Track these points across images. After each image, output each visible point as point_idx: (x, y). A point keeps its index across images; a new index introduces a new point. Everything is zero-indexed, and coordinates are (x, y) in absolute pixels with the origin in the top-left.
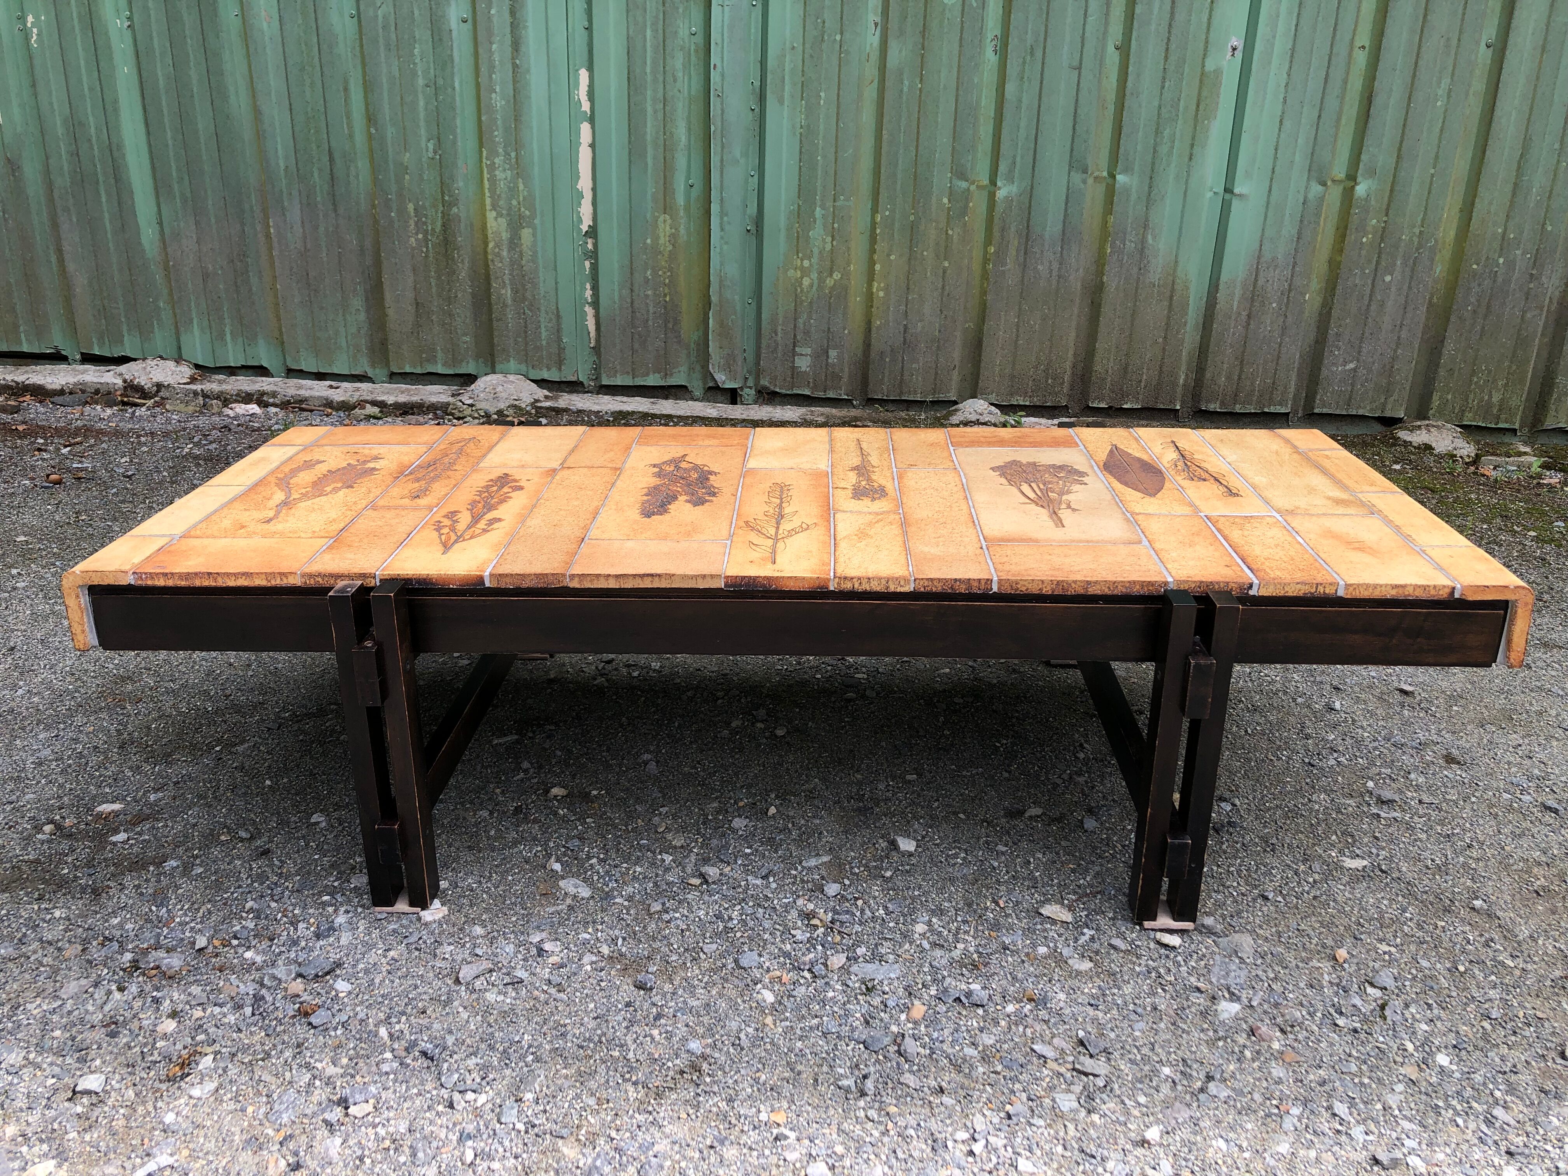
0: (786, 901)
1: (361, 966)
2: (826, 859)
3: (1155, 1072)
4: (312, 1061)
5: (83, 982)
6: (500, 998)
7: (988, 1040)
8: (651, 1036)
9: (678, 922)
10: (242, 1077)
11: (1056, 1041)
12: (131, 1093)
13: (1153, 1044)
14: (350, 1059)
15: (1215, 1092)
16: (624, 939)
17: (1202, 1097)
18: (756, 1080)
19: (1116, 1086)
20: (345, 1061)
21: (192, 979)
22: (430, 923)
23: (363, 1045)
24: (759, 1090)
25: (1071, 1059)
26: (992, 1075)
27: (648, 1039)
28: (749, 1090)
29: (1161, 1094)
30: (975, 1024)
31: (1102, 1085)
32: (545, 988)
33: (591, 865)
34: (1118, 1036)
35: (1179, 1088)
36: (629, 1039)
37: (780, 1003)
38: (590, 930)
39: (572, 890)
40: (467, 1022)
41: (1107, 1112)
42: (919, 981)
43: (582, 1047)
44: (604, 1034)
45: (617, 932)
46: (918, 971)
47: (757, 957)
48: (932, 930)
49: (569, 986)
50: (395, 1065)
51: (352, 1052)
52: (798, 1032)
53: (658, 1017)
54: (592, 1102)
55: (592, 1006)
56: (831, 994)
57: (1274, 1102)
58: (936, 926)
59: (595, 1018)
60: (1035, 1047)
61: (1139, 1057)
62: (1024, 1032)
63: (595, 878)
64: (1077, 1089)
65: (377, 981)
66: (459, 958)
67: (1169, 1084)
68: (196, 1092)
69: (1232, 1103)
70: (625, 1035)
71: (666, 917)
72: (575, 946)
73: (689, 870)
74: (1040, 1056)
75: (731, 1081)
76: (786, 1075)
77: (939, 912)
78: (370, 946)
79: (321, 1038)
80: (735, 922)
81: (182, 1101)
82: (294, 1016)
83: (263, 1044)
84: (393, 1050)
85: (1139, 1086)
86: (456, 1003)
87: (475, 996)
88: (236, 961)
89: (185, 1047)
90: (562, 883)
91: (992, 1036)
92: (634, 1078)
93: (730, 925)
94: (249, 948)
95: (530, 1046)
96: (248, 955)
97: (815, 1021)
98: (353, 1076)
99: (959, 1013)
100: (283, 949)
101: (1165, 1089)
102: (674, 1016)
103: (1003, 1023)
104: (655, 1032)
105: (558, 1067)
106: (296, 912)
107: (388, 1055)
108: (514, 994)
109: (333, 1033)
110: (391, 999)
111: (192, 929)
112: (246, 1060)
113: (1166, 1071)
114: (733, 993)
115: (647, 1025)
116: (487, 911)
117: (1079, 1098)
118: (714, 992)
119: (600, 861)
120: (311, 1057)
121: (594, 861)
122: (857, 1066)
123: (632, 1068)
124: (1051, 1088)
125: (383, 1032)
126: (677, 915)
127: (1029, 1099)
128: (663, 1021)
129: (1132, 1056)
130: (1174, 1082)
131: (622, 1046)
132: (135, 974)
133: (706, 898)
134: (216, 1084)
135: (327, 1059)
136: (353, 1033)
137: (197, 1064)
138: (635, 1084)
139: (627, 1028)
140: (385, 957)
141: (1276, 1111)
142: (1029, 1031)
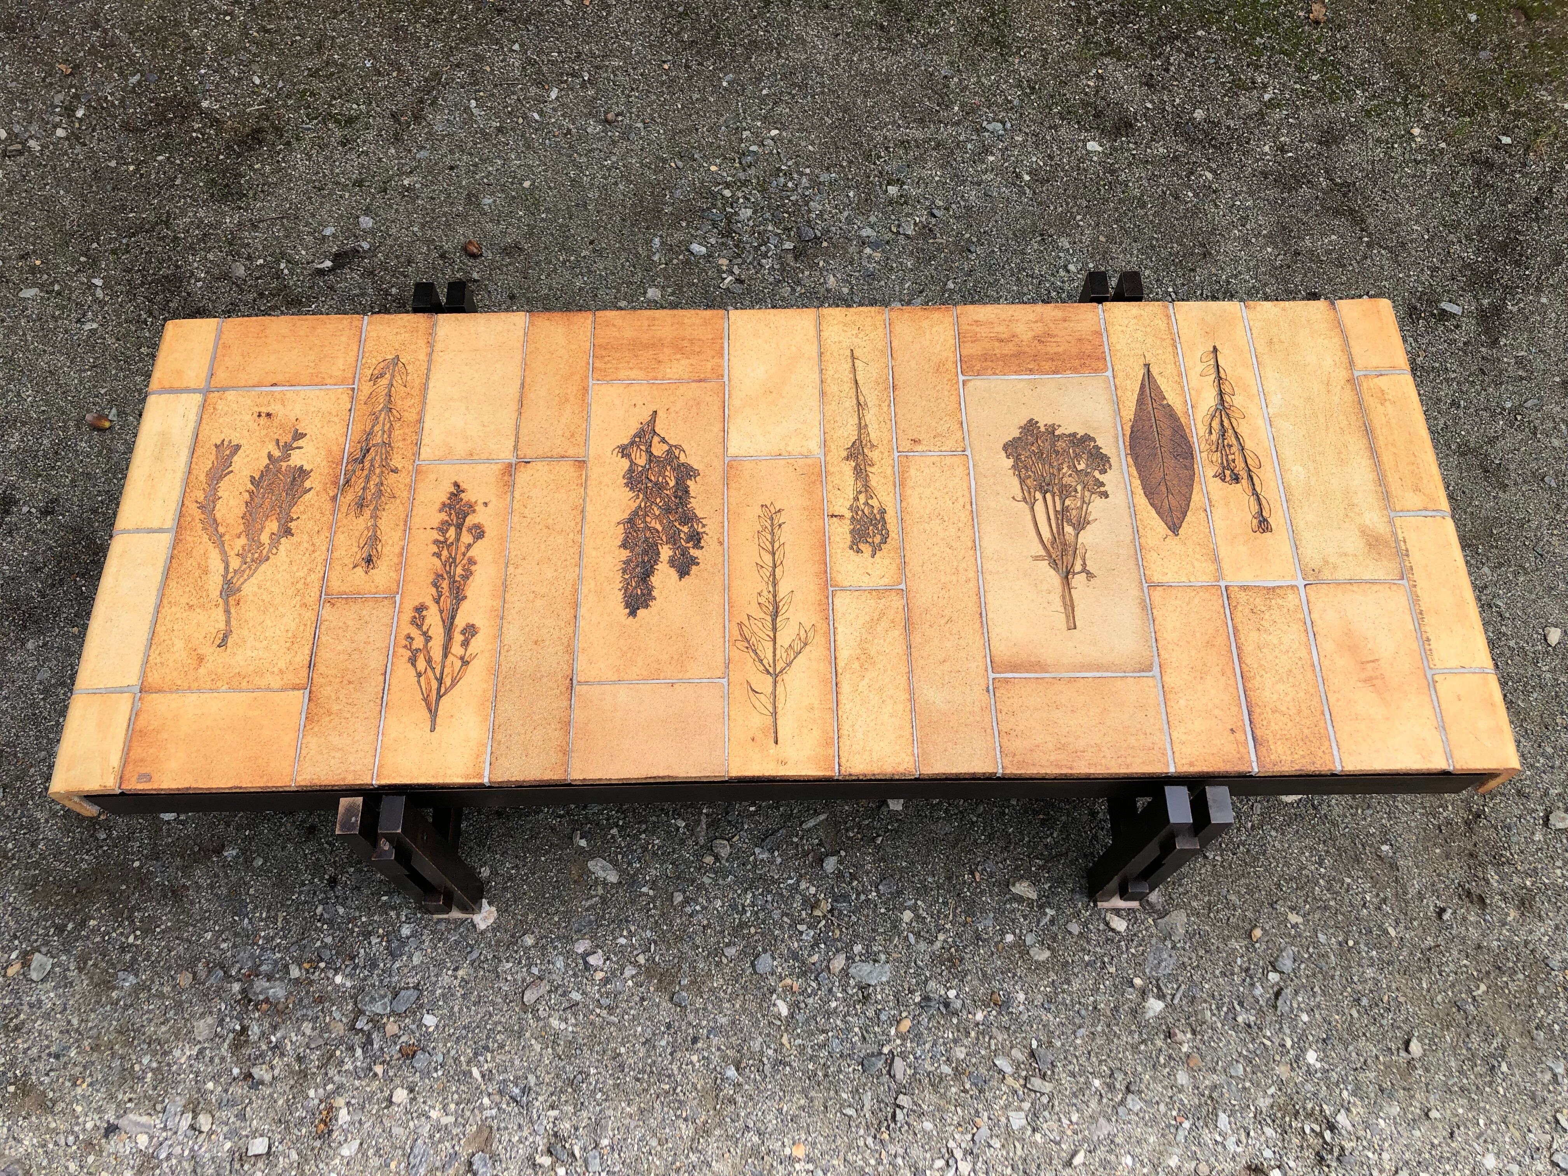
0: (790, 882)
1: (439, 991)
2: (822, 817)
3: (1088, 1084)
4: (427, 1108)
5: (210, 1020)
6: (563, 1026)
7: (960, 1053)
8: (692, 1063)
9: (700, 916)
10: (376, 1129)
11: (1014, 1051)
12: (294, 1156)
13: (1089, 1053)
14: (457, 1104)
15: (1130, 1106)
16: (655, 942)
17: (1121, 1110)
18: (780, 1111)
19: (1056, 1103)
20: (452, 1106)
21: (299, 1014)
22: (486, 930)
23: (462, 1087)
24: (782, 1121)
25: (1024, 1073)
26: (963, 1094)
27: (690, 1067)
28: (774, 1122)
29: (1090, 1110)
30: (951, 1035)
31: (1045, 1102)
32: (598, 1011)
33: (613, 837)
34: (1063, 1045)
35: (1105, 1100)
36: (675, 1067)
37: (793, 1017)
38: (625, 933)
39: (601, 874)
40: (541, 1055)
41: (1047, 1132)
42: (906, 987)
43: (638, 1080)
44: (654, 1062)
45: (649, 934)
46: (905, 972)
47: (770, 960)
48: (918, 917)
49: (617, 1007)
50: (494, 1112)
51: (456, 1096)
52: (810, 1051)
53: (695, 1040)
54: (654, 1143)
55: (639, 1029)
56: (833, 1004)
57: (1174, 1113)
58: (921, 911)
59: (644, 1044)
60: (997, 1062)
61: (1077, 1069)
62: (989, 1042)
63: (620, 857)
64: (1026, 1105)
65: (456, 1009)
66: (519, 977)
67: (1097, 1097)
68: (345, 1151)
69: (1141, 1115)
70: (671, 1063)
71: (688, 910)
72: (615, 954)
73: (702, 841)
74: (1000, 1071)
75: (760, 1114)
76: (802, 1102)
77: (923, 890)
78: (440, 965)
79: (427, 1081)
80: (748, 914)
81: (337, 1161)
82: (399, 1059)
83: (382, 1091)
84: (489, 1095)
85: (1075, 1101)
86: (528, 1035)
87: (541, 1024)
88: (329, 988)
89: (321, 1101)
90: (591, 864)
91: (963, 1049)
92: (684, 1115)
93: (744, 918)
94: (336, 971)
95: (597, 1082)
96: (338, 979)
97: (822, 1037)
98: (464, 1126)
99: (938, 1023)
100: (366, 973)
101: (1093, 1104)
102: (708, 1038)
103: (973, 1034)
104: (695, 1058)
105: (623, 1104)
106: (364, 919)
107: (486, 1101)
108: (574, 1021)
109: (435, 1075)
110: (473, 1031)
111: (279, 945)
112: (374, 1112)
113: (1097, 1083)
114: (752, 1006)
115: (687, 1050)
116: (531, 908)
117: (1027, 1116)
118: (738, 1006)
119: (621, 829)
120: (424, 1102)
121: (614, 831)
122: (857, 1090)
123: (680, 1102)
124: (1006, 1107)
125: (476, 1072)
126: (698, 908)
127: (989, 1118)
128: (699, 1045)
129: (1071, 1067)
130: (1101, 1095)
131: (669, 1076)
132: (250, 1008)
133: (721, 882)
134: (358, 1141)
135: (438, 1106)
136: (452, 1073)
137: (336, 1120)
138: (686, 1120)
139: (671, 1054)
140: (456, 978)
141: (1174, 1122)
142: (993, 1042)
